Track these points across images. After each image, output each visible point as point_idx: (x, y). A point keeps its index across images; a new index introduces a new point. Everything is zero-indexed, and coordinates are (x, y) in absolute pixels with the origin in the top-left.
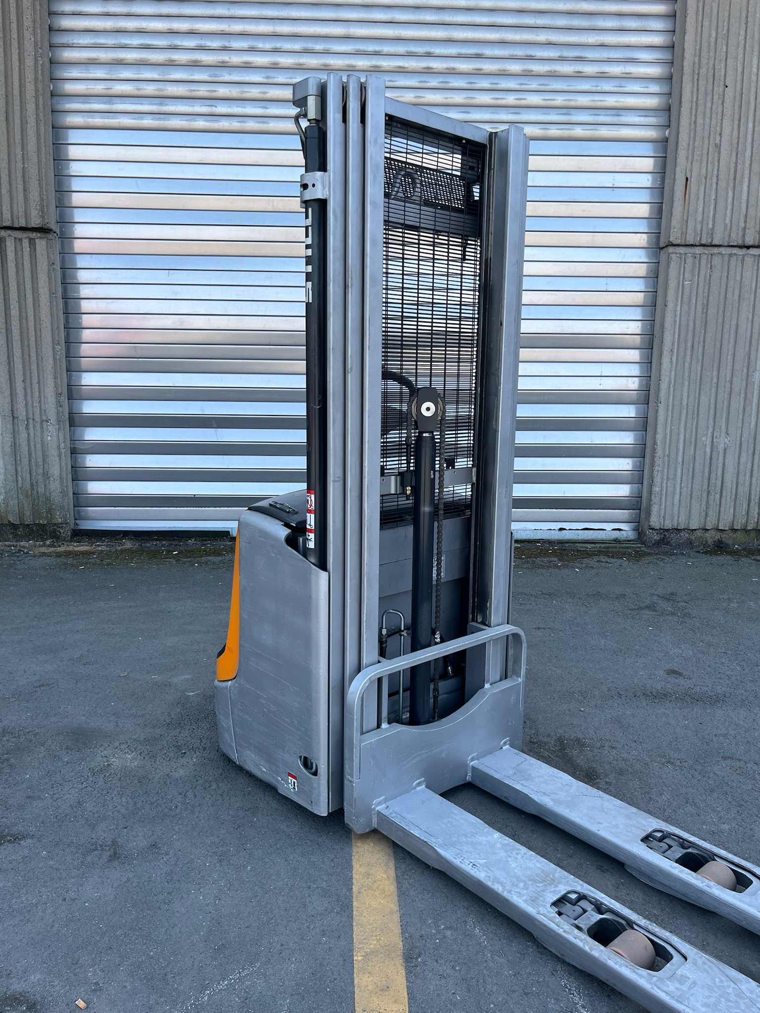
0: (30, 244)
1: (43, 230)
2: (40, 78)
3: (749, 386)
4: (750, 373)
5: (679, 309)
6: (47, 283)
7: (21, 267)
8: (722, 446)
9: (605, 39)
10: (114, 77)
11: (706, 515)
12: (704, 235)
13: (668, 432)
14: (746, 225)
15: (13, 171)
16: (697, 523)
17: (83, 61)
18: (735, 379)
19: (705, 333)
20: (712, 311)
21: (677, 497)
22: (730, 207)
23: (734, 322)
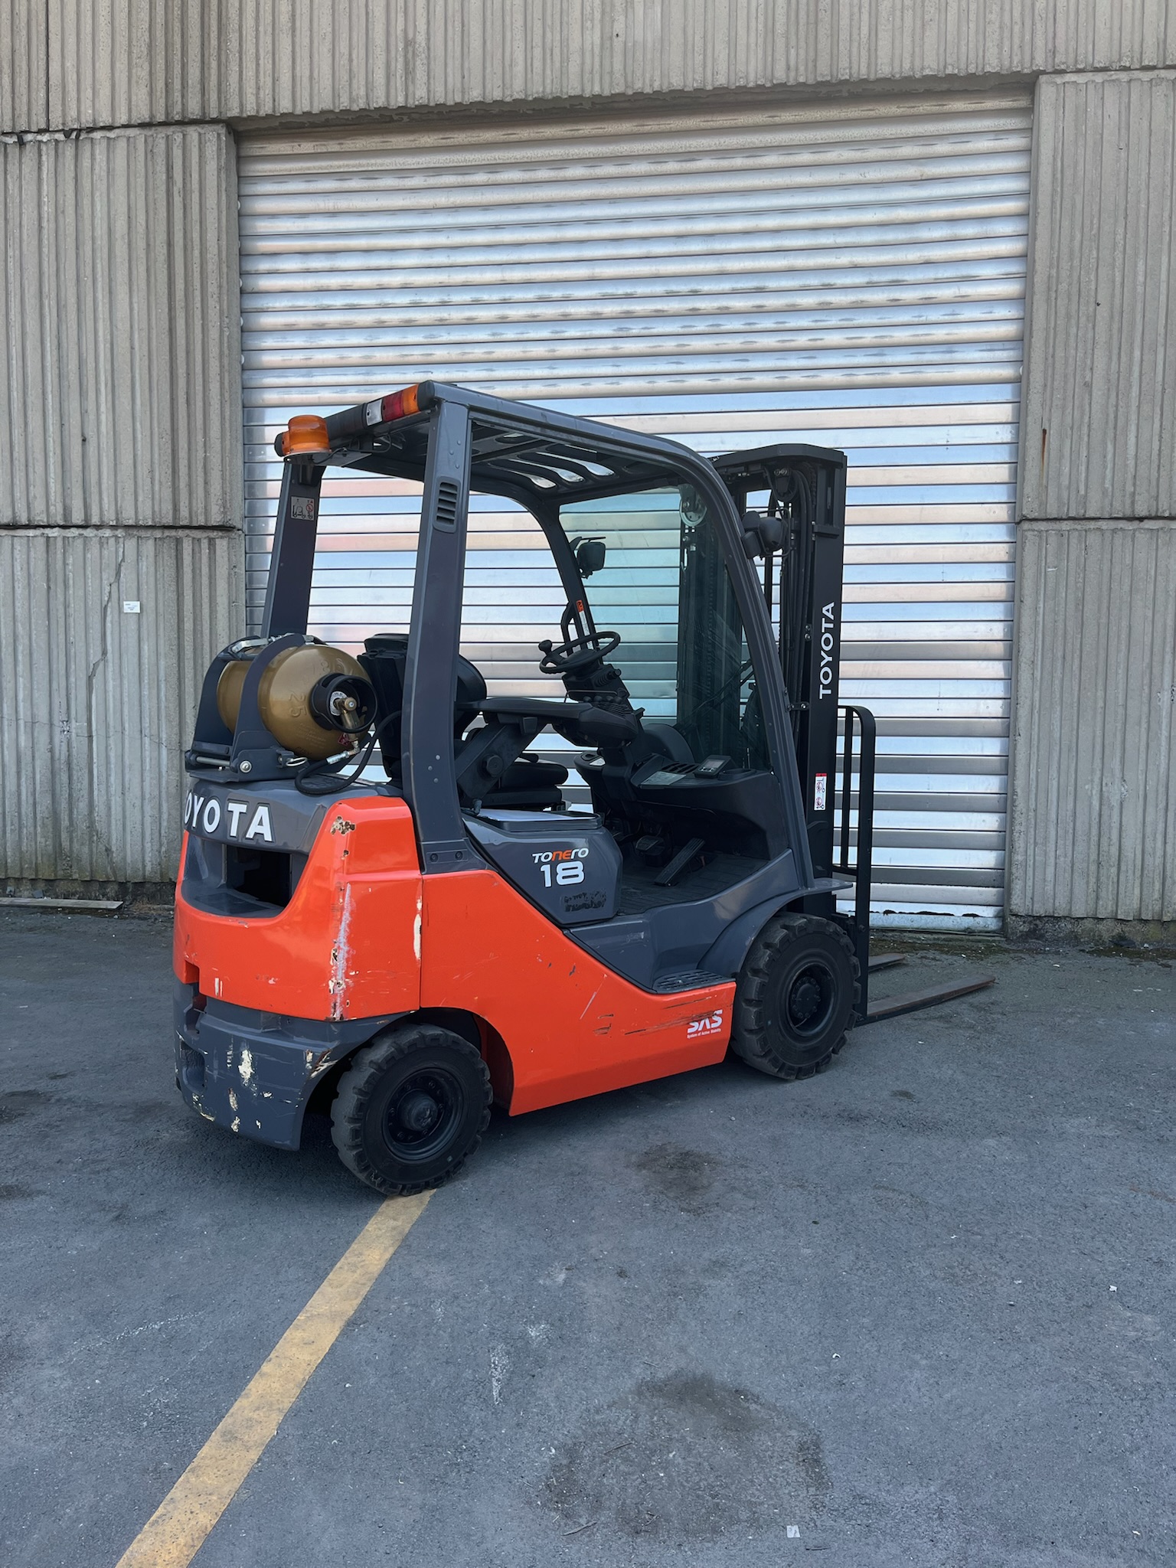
0: (209, 544)
1: (225, 528)
2: (226, 352)
3: (1153, 713)
4: (1154, 695)
5: (1042, 605)
6: (227, 590)
7: (198, 572)
8: (1118, 797)
9: (931, 253)
10: (314, 345)
11: (1097, 898)
12: (1073, 505)
13: (1033, 776)
14: (1135, 489)
15: (193, 461)
16: (1084, 908)
17: (280, 328)
18: (1130, 702)
19: (1082, 638)
20: (1090, 608)
21: (1050, 870)
22: (1110, 466)
23: (1124, 623)
